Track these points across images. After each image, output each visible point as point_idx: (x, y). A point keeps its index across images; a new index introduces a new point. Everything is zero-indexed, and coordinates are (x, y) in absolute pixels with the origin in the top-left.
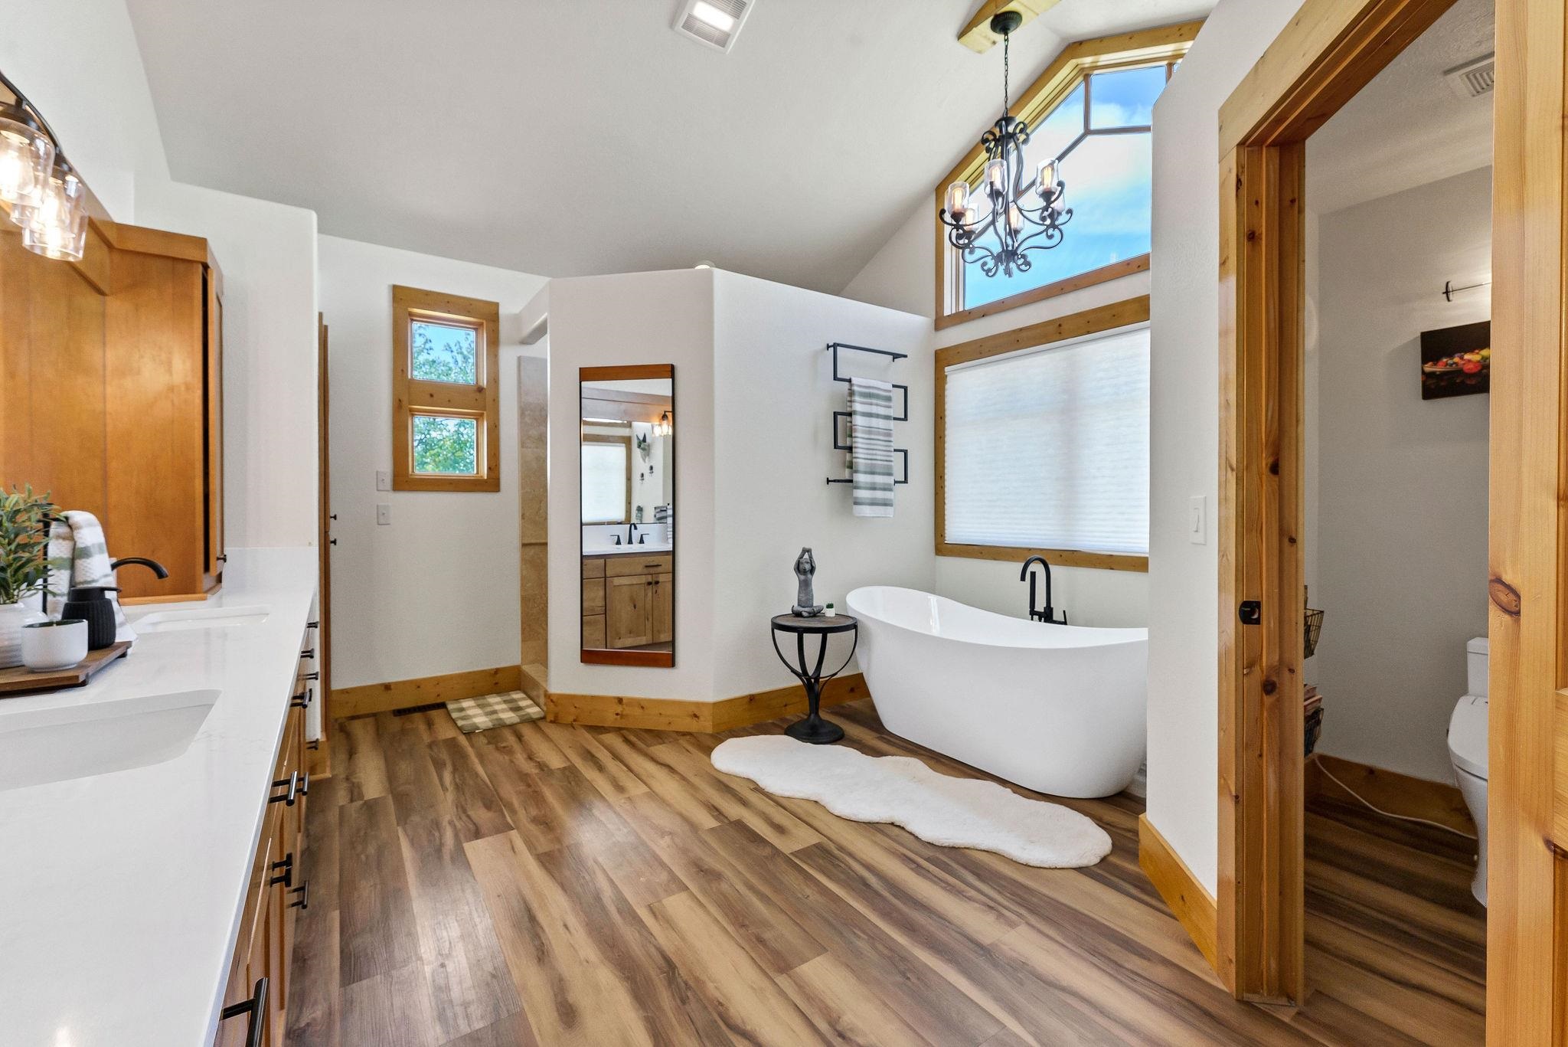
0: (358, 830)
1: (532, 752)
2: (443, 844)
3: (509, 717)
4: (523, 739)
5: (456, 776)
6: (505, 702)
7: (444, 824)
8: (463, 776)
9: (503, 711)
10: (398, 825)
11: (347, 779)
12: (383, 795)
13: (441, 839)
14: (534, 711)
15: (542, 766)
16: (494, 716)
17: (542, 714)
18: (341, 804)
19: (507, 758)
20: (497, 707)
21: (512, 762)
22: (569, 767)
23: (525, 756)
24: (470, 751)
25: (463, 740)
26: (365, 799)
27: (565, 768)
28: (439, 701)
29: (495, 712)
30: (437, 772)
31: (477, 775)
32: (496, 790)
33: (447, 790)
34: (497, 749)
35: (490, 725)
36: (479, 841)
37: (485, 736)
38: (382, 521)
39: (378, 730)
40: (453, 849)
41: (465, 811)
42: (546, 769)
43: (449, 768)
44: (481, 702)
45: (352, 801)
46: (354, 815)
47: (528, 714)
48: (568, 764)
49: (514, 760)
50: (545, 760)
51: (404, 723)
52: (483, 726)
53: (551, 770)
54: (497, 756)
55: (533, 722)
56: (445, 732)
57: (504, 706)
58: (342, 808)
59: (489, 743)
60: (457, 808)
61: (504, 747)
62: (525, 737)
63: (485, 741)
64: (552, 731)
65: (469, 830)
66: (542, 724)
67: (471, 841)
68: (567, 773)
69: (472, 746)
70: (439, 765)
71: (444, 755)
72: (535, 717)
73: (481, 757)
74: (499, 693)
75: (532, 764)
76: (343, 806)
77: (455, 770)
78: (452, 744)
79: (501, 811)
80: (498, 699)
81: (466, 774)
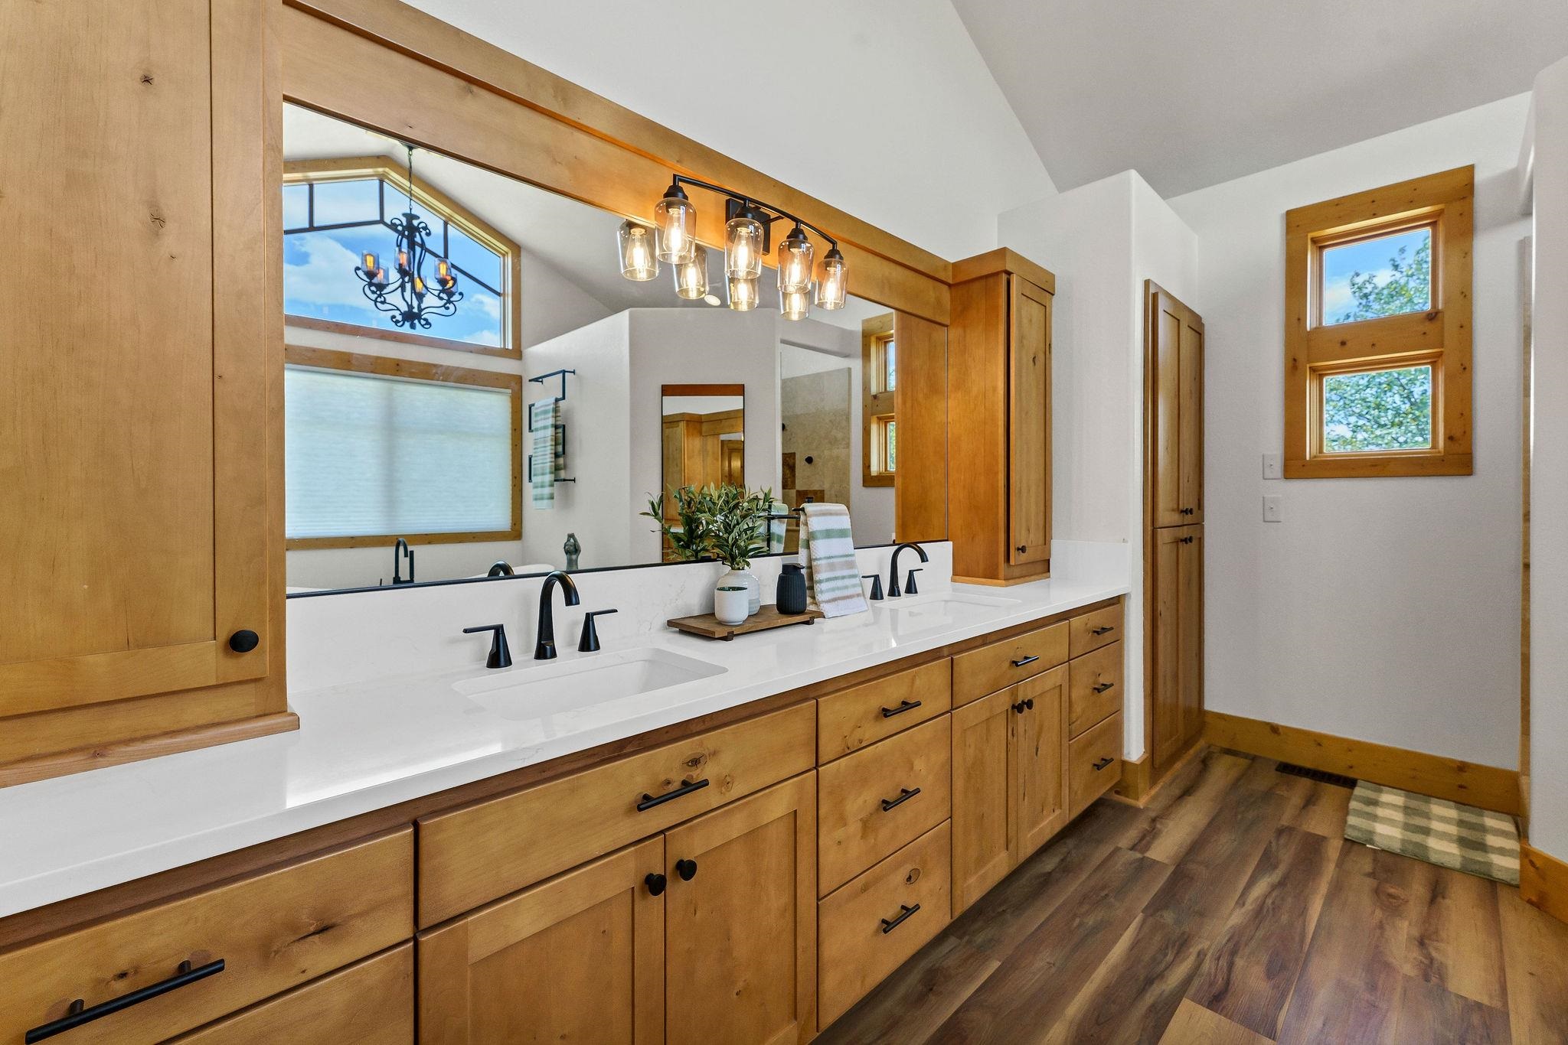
0: (1103, 888)
1: (1436, 932)
2: (1163, 978)
3: (1444, 849)
4: (1440, 899)
5: (1274, 894)
6: (1461, 823)
7: (1191, 950)
8: (1283, 899)
9: (1443, 836)
10: (1142, 912)
11: (1154, 820)
12: (1166, 861)
13: (1167, 968)
14: (1506, 864)
15: (1432, 972)
16: (1417, 838)
17: (1515, 879)
18: (1120, 845)
19: (1378, 914)
20: (1436, 825)
21: (1381, 926)
22: (1491, 1009)
23: (1415, 932)
24: (1329, 870)
25: (1333, 849)
26: (1148, 854)
27: (1479, 1006)
28: (1351, 774)
29: (1427, 831)
30: (1254, 871)
31: (1303, 912)
32: (1308, 953)
33: (1244, 904)
34: (1377, 892)
35: (1396, 847)
36: (1209, 1012)
37: (1375, 860)
38: (1269, 517)
39: (1238, 779)
40: (1166, 993)
41: (1233, 953)
42: (1434, 980)
43: (1274, 877)
44: (1414, 804)
45: (1133, 848)
46: (1119, 867)
47: (1490, 864)
48: (1497, 1004)
49: (1387, 927)
50: (1450, 963)
51: (1277, 784)
52: (1381, 843)
53: (1445, 990)
54: (1366, 901)
55: (1491, 885)
56: (1319, 823)
57: (1453, 830)
58: (1117, 849)
59: (1372, 875)
60: (1229, 940)
61: (1390, 896)
62: (1448, 901)
63: (1368, 867)
64: (1518, 923)
65: (1211, 985)
66: (1504, 894)
67: (1200, 1003)
68: (1475, 1019)
69: (1340, 864)
70: (1267, 862)
71: (1286, 856)
72: (1498, 875)
73: (1337, 889)
74: (1461, 803)
75: (1416, 954)
76: (1121, 848)
77: (1281, 884)
78: (1313, 846)
79: (1283, 996)
80: (1452, 813)
81: (1290, 900)
